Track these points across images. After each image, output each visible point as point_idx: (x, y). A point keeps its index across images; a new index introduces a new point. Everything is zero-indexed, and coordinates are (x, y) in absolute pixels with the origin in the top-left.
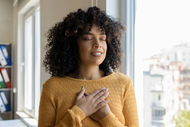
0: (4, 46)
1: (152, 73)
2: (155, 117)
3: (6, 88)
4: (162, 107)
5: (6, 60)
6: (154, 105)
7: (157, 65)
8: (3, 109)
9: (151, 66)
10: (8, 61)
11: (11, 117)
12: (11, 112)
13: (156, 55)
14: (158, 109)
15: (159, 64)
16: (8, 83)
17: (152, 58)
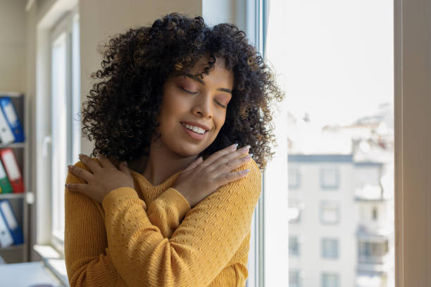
0: (8, 99)
1: (358, 157)
2: (363, 258)
3: (13, 192)
4: (382, 236)
5: (13, 130)
6: (362, 230)
7: (370, 141)
8: (7, 240)
9: (356, 143)
10: (17, 131)
11: (25, 256)
12: (24, 247)
13: (367, 118)
14: (372, 239)
15: (375, 138)
16: (17, 181)
17: (359, 124)
